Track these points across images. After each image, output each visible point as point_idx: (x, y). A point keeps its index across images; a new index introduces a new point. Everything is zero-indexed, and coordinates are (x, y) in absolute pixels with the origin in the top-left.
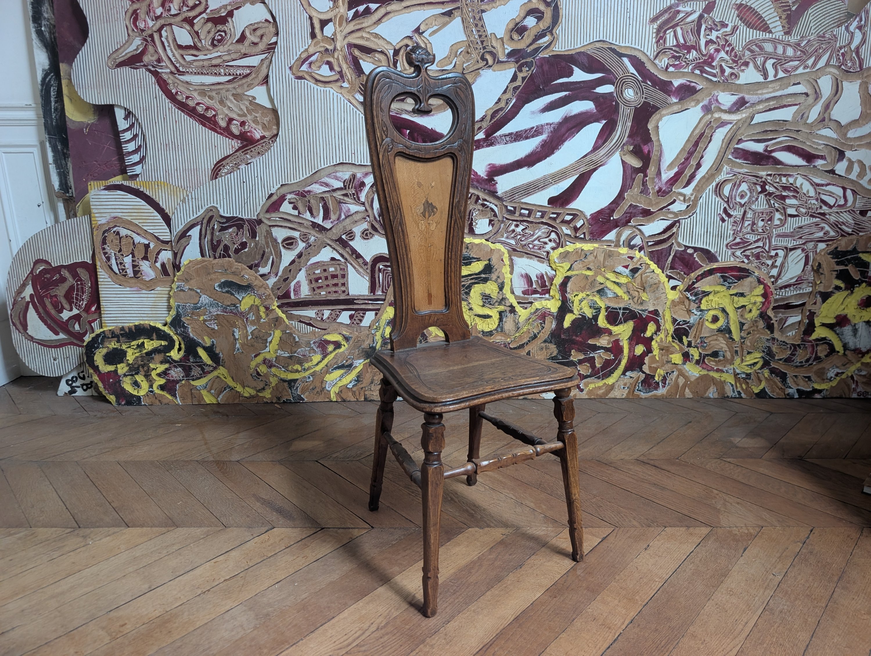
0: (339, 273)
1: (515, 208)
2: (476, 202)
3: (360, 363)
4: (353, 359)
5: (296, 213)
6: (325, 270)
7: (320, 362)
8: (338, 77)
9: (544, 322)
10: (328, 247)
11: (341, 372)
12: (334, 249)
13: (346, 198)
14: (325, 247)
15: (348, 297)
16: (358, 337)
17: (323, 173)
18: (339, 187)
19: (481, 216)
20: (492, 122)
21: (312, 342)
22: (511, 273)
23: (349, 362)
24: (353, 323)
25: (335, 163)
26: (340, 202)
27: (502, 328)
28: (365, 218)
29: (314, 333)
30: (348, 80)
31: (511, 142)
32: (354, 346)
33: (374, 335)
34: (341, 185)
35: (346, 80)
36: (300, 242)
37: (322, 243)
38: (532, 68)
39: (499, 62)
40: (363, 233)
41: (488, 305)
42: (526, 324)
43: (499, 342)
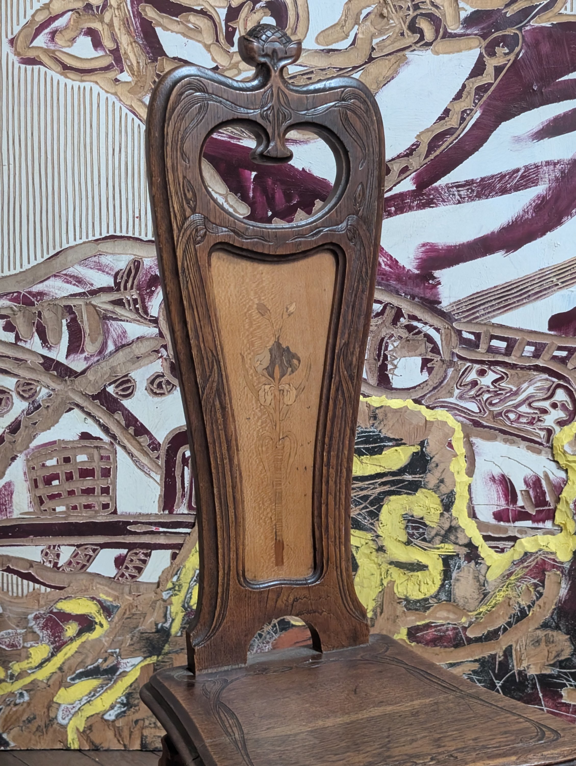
0: (97, 465)
1: (478, 336)
2: (395, 321)
3: (134, 666)
4: (120, 655)
5: (10, 337)
6: (67, 460)
7: (48, 660)
8: (110, 60)
9: (543, 581)
10: (76, 411)
11: (92, 683)
12: (89, 414)
13: (119, 310)
14: (70, 409)
15: (114, 519)
16: (131, 606)
17: (71, 256)
18: (105, 285)
19: (405, 351)
20: (432, 157)
21: (31, 617)
22: (470, 472)
23: (110, 663)
24: (123, 575)
25: (98, 236)
26: (106, 318)
27: (449, 593)
28: (157, 352)
29: (36, 595)
30: (131, 68)
31: (471, 199)
32: (123, 626)
33: (167, 603)
34: (109, 281)
35: (126, 68)
36: (16, 399)
37: (63, 403)
38: (517, 49)
39: (447, 35)
40: (152, 382)
41: (418, 542)
42: (503, 587)
43: (443, 625)
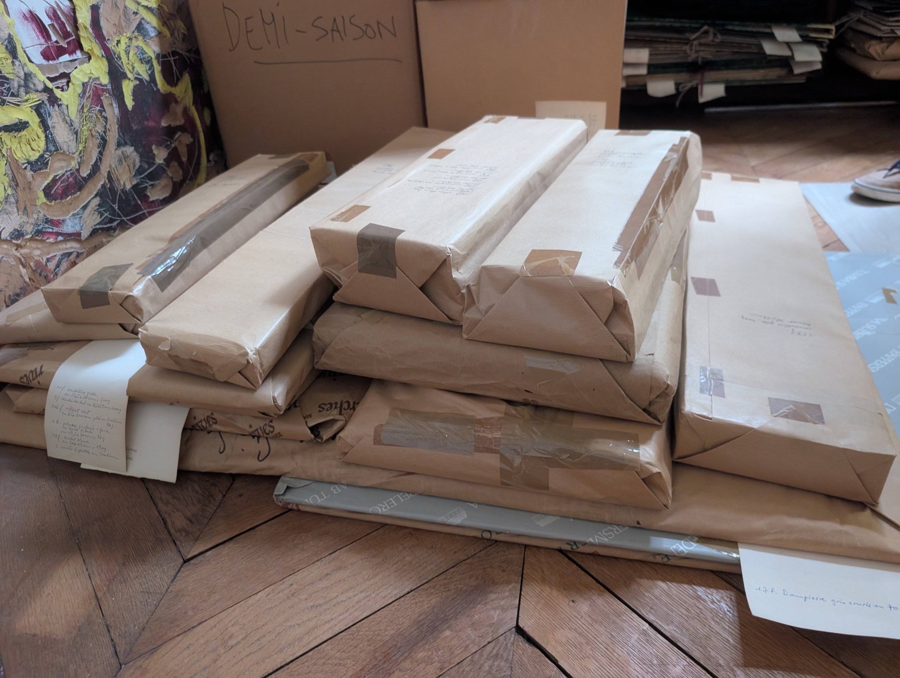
22: (7, 12)
27: (54, 143)
41: (10, 99)
42: (83, 122)
43: (63, 175)
